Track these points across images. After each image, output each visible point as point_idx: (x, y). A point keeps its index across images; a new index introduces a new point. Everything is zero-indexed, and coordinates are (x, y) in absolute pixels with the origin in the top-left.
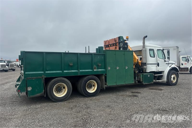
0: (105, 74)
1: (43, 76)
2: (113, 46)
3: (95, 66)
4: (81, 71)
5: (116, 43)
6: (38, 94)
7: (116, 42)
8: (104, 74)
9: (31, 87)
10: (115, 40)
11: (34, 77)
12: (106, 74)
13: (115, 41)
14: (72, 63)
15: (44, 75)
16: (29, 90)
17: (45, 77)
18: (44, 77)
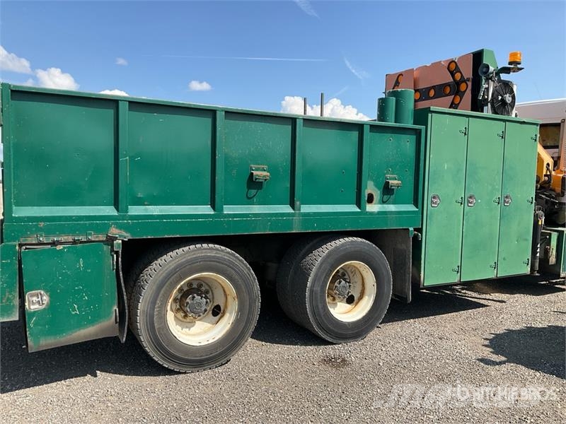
0: (415, 230)
1: (114, 231)
2: (434, 97)
3: (370, 188)
4: (305, 209)
5: (458, 84)
6: (85, 326)
7: (458, 76)
8: (411, 229)
9: (46, 291)
10: (453, 67)
11: (63, 239)
12: (420, 230)
13: (453, 74)
14: (266, 167)
15: (120, 227)
16: (32, 307)
17: (128, 236)
18: (121, 236)
